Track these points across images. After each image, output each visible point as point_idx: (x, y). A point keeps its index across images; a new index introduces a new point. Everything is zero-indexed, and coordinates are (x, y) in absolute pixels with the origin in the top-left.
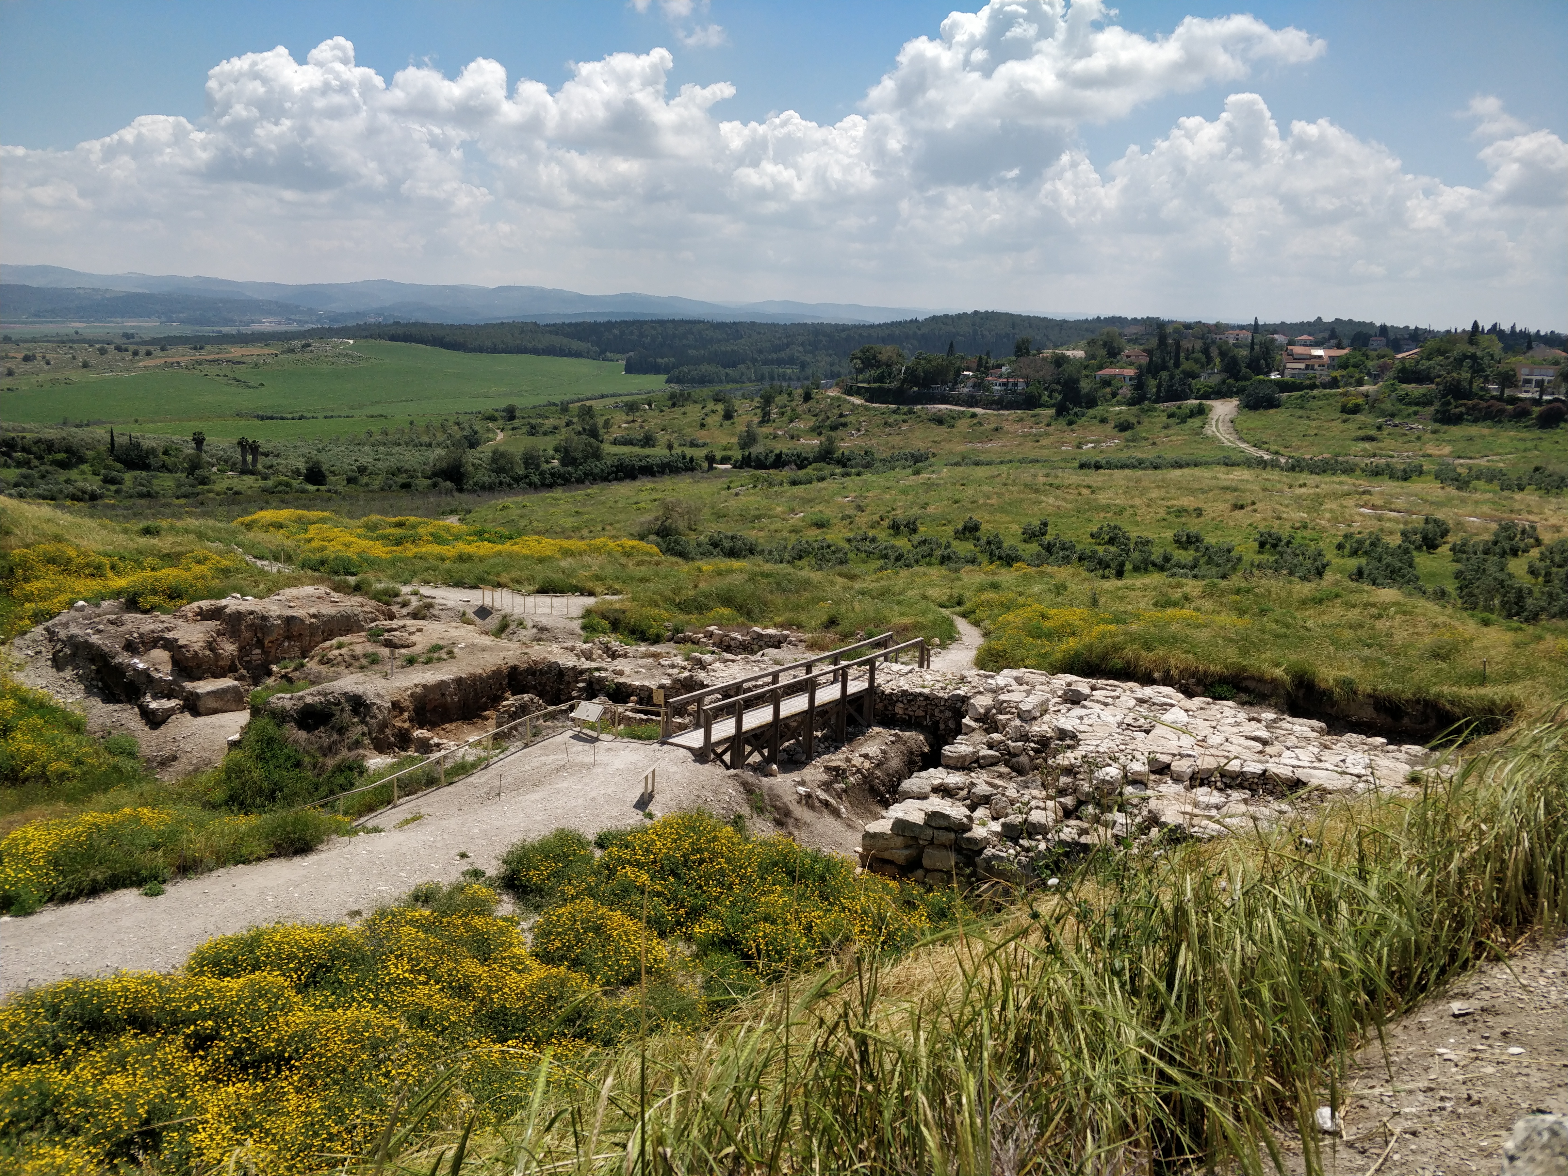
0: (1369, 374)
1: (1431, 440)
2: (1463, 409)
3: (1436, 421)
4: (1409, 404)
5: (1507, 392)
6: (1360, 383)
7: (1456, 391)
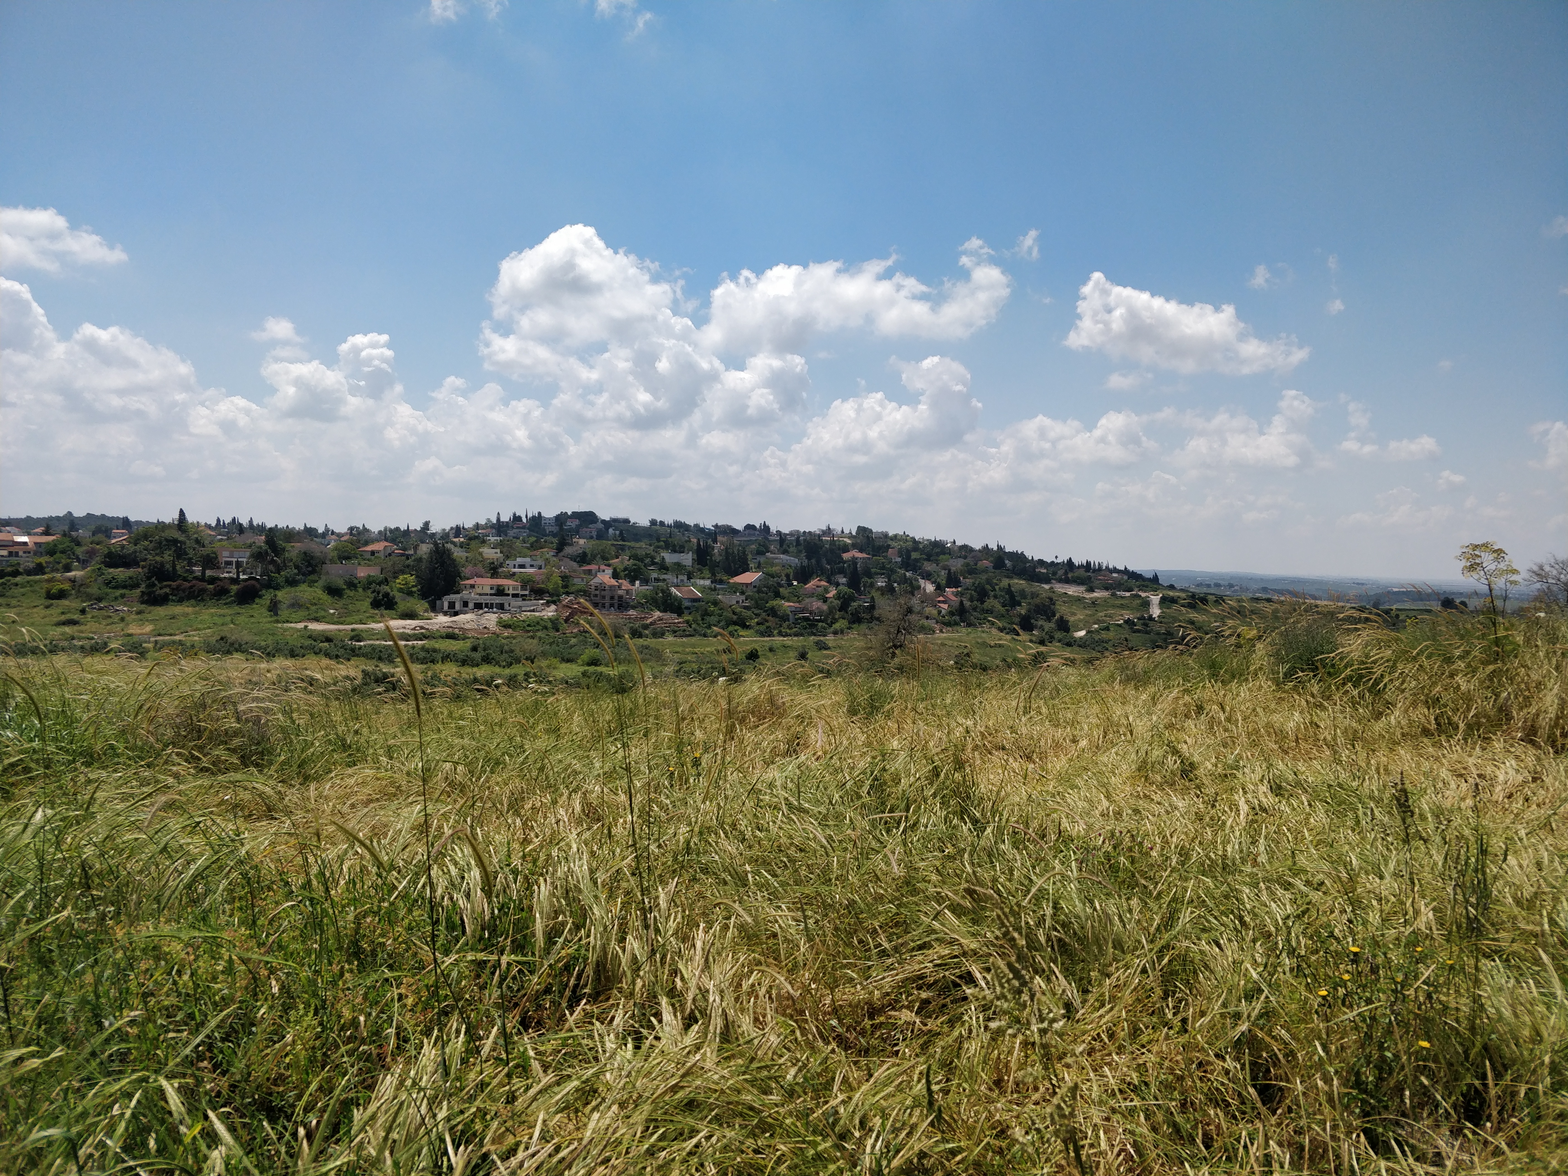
0: (78, 560)
1: (134, 620)
2: (167, 590)
3: (142, 603)
4: (116, 588)
5: (208, 573)
6: (68, 568)
7: (159, 573)
